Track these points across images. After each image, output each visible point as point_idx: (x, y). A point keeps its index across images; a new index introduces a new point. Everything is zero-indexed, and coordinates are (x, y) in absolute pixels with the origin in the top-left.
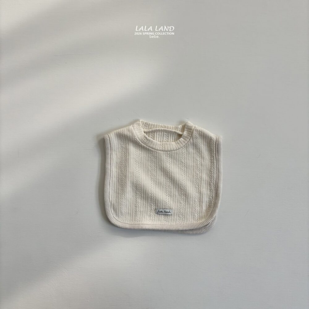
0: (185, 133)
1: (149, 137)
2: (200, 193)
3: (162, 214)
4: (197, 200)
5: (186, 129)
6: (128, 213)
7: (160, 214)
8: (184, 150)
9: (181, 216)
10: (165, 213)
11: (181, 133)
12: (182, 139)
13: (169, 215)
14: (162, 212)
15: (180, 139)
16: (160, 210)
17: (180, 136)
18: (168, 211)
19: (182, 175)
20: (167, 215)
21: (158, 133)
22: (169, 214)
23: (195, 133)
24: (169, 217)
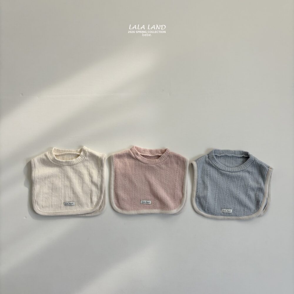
0: (82, 153)
1: (57, 158)
2: (91, 191)
3: (68, 205)
4: (89, 195)
5: (82, 151)
6: (47, 207)
7: (67, 206)
8: (81, 164)
9: (80, 206)
10: (69, 205)
11: (79, 154)
12: (79, 157)
13: (73, 205)
14: (68, 204)
15: (77, 158)
16: (67, 203)
17: (79, 155)
18: (72, 203)
19: (81, 180)
20: (71, 205)
21: (65, 156)
22: (72, 204)
23: (87, 153)
24: (73, 207)
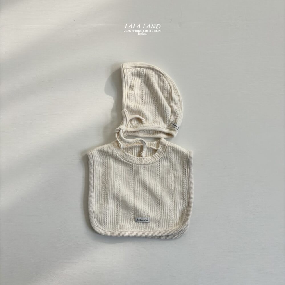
0: (160, 149)
1: (128, 153)
2: (174, 202)
3: (140, 222)
4: (171, 209)
5: (160, 145)
6: (110, 222)
7: (138, 222)
8: (159, 164)
9: (158, 223)
10: (143, 221)
11: (156, 148)
12: (157, 154)
13: (147, 223)
14: (140, 220)
15: (155, 154)
16: (139, 219)
17: (155, 151)
18: (146, 219)
19: (158, 186)
20: (145, 223)
21: (135, 149)
22: (147, 221)
23: (168, 149)
24: (147, 225)
